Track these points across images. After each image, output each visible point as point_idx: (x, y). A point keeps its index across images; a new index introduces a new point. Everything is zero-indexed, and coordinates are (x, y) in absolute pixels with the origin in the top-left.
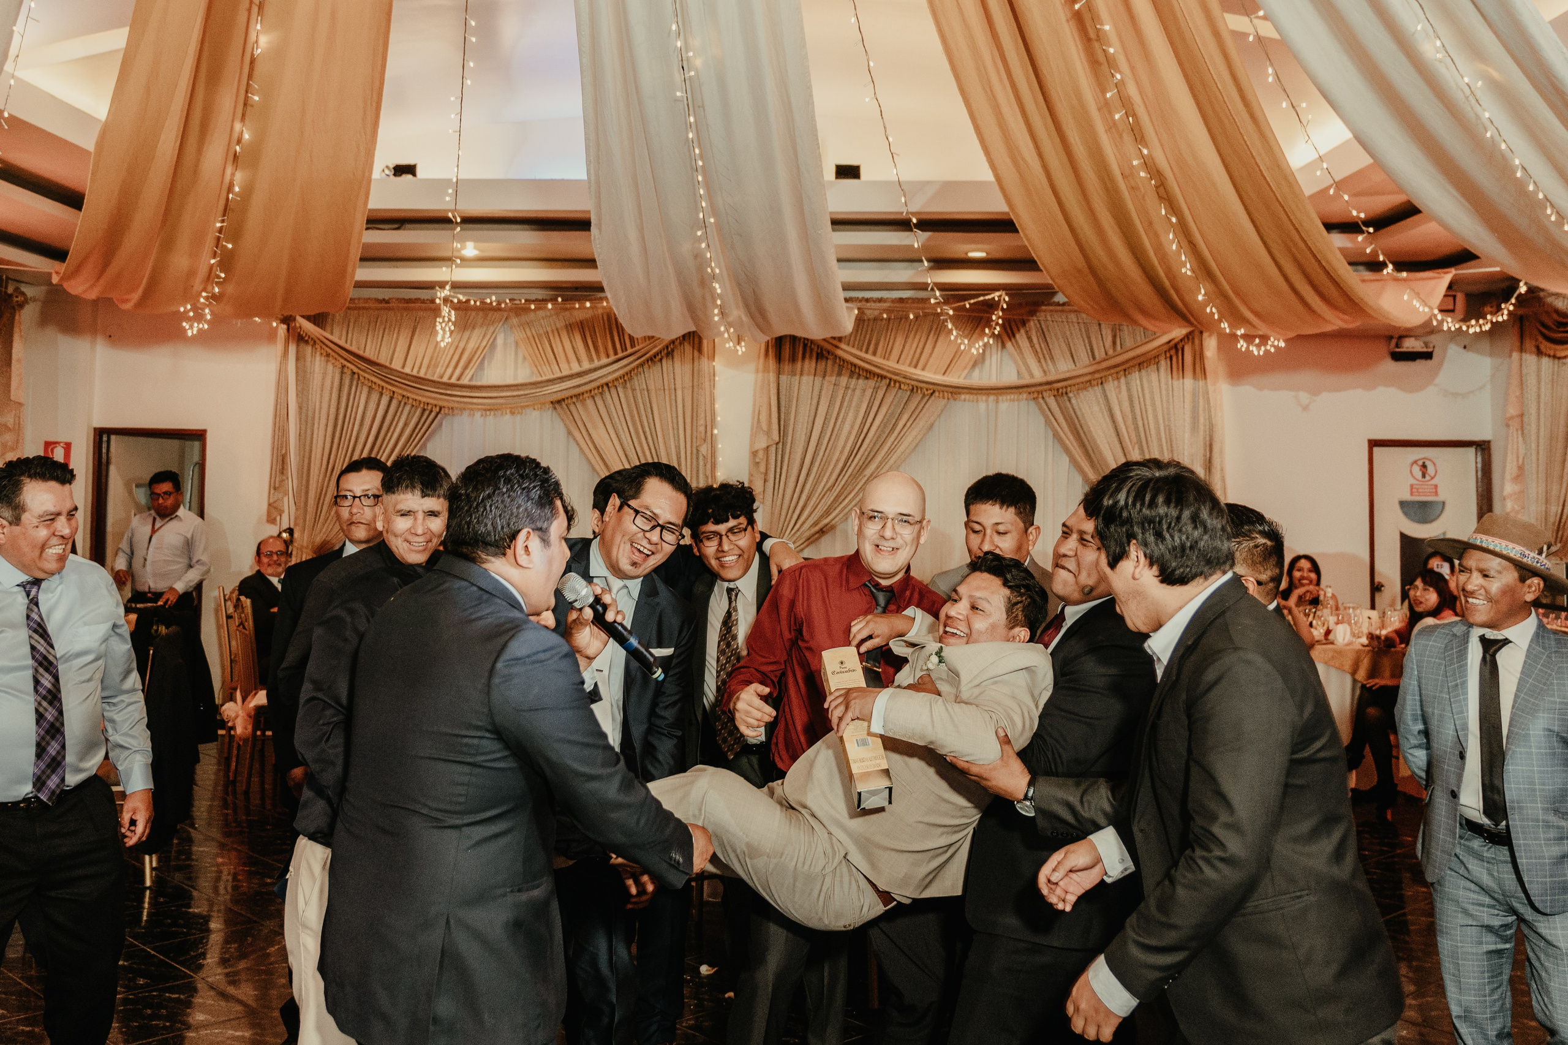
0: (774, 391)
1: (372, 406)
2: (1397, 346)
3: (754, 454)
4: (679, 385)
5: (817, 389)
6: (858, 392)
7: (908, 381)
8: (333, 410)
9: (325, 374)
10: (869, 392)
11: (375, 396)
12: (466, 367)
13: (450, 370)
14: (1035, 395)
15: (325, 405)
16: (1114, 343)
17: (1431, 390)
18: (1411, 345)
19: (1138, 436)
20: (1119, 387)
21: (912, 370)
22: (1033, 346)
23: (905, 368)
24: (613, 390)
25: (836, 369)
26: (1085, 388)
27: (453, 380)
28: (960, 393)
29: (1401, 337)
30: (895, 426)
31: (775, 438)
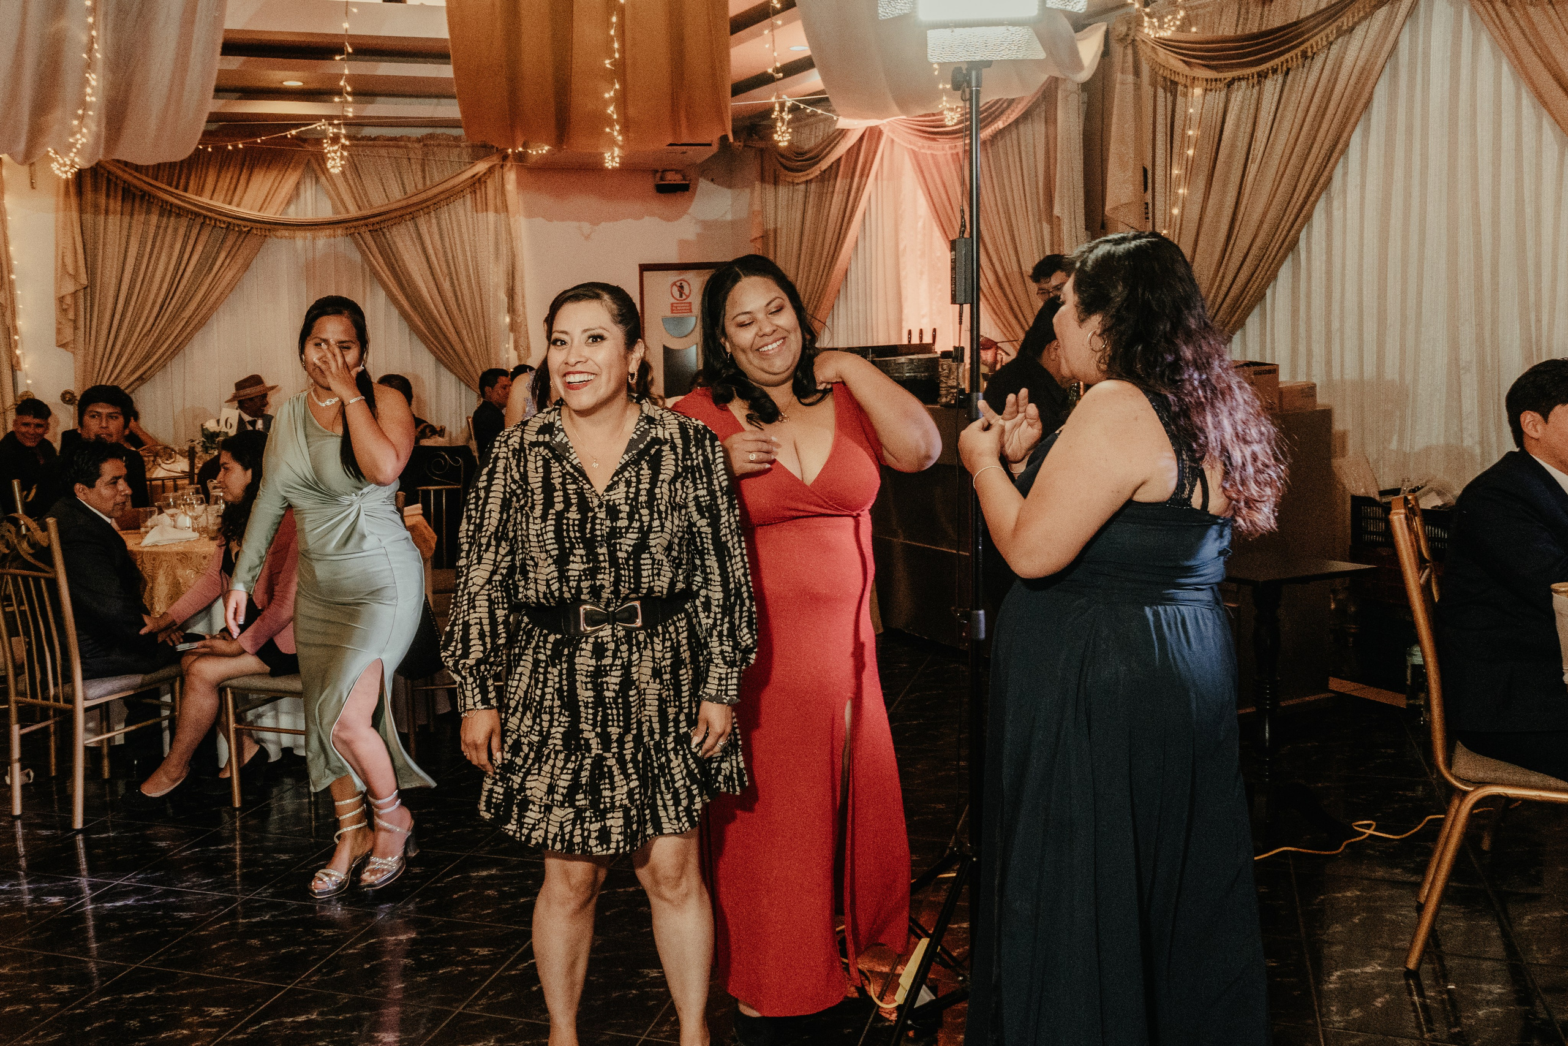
0: (77, 230)
2: (662, 179)
3: (61, 300)
5: (125, 230)
6: (170, 231)
7: (225, 219)
10: (182, 231)
14: (353, 230)
16: (424, 178)
17: (686, 217)
18: (672, 178)
20: (430, 221)
21: (229, 207)
22: (346, 183)
23: (218, 203)
25: (144, 207)
26: (398, 223)
28: (275, 230)
29: (664, 171)
30: (213, 264)
31: (84, 280)
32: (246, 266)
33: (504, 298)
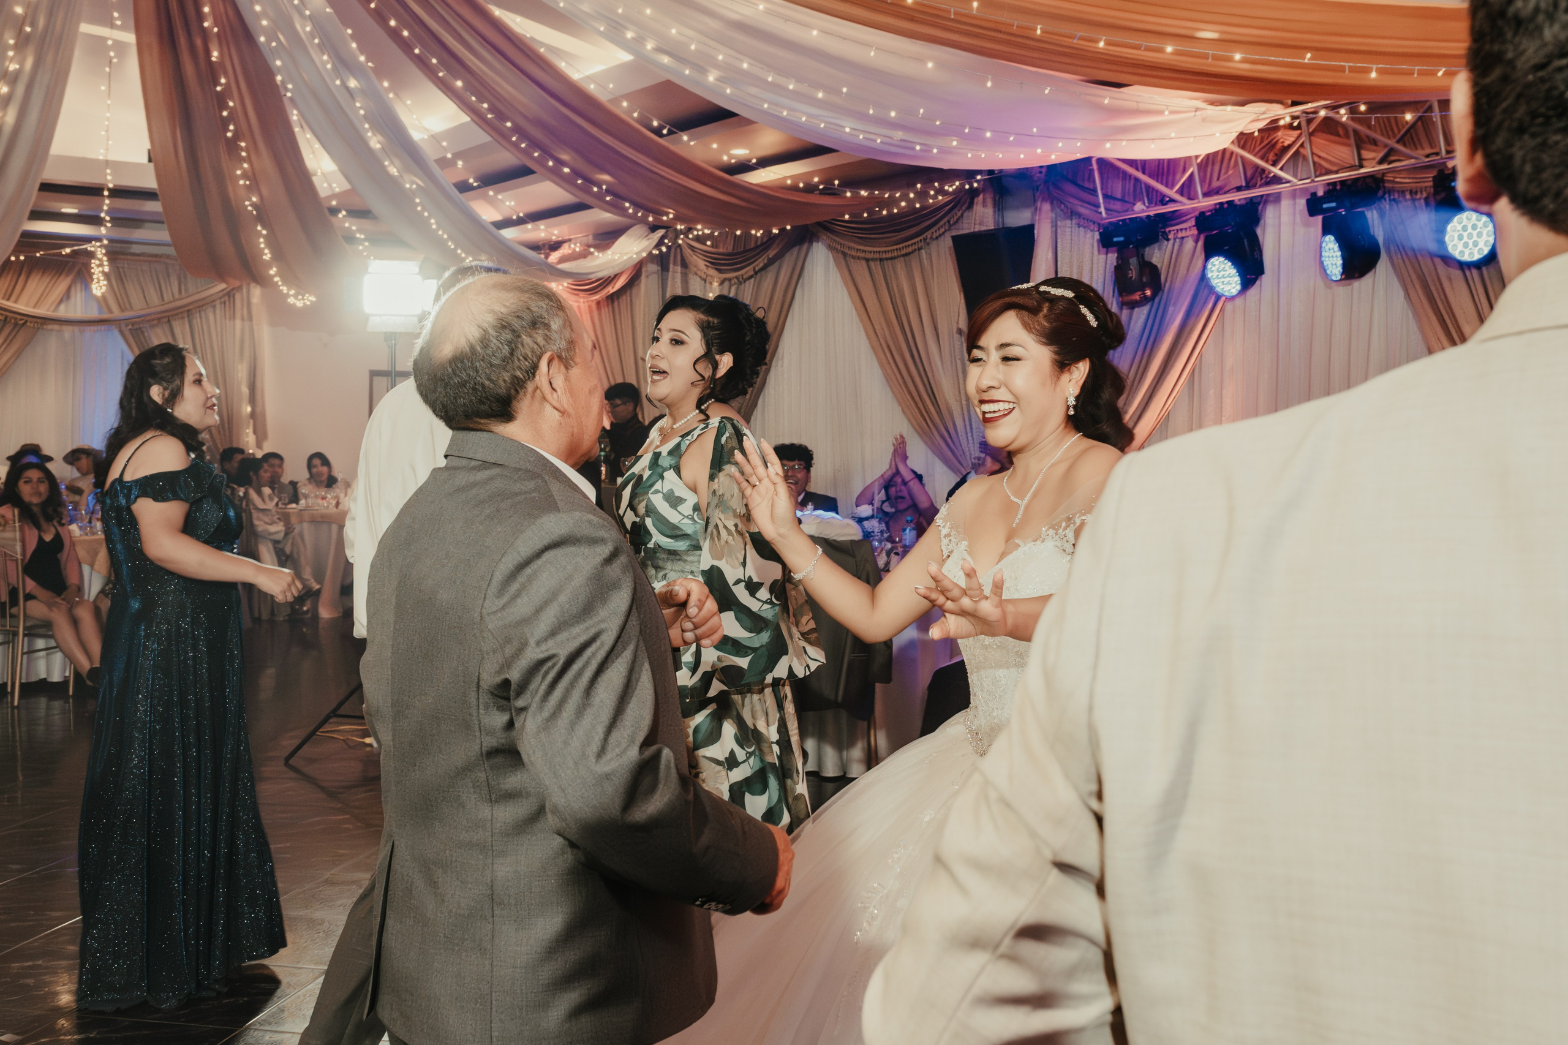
16: (180, 288)
21: (7, 303)
28: (47, 324)
32: (18, 354)
33: (245, 390)
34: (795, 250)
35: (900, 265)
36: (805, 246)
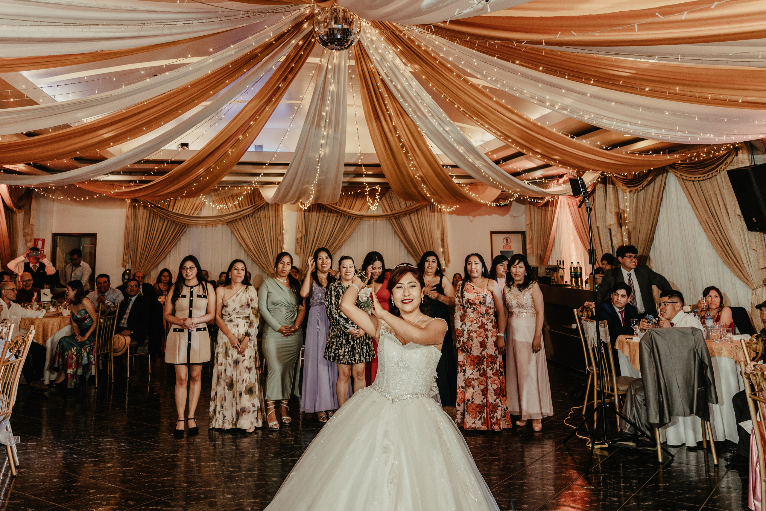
0: (303, 217)
1: (161, 225)
3: (297, 239)
4: (271, 216)
5: (317, 217)
6: (331, 218)
7: (347, 214)
8: (146, 226)
9: (144, 213)
10: (335, 218)
11: (162, 221)
12: (195, 210)
13: (189, 211)
14: (389, 218)
15: (144, 224)
17: (508, 215)
19: (421, 231)
20: (415, 215)
21: (349, 210)
22: (387, 202)
23: (346, 209)
24: (248, 218)
26: (404, 216)
27: (191, 215)
28: (363, 218)
29: (498, 200)
30: (343, 229)
31: (304, 233)
32: (354, 229)
33: (440, 242)
34: (661, 176)
35: (707, 182)
36: (665, 174)
